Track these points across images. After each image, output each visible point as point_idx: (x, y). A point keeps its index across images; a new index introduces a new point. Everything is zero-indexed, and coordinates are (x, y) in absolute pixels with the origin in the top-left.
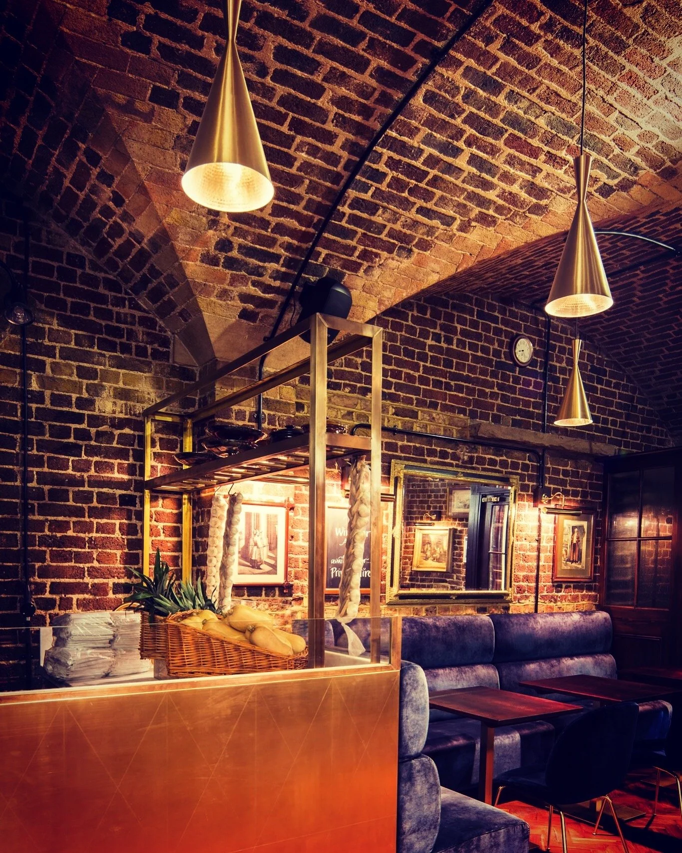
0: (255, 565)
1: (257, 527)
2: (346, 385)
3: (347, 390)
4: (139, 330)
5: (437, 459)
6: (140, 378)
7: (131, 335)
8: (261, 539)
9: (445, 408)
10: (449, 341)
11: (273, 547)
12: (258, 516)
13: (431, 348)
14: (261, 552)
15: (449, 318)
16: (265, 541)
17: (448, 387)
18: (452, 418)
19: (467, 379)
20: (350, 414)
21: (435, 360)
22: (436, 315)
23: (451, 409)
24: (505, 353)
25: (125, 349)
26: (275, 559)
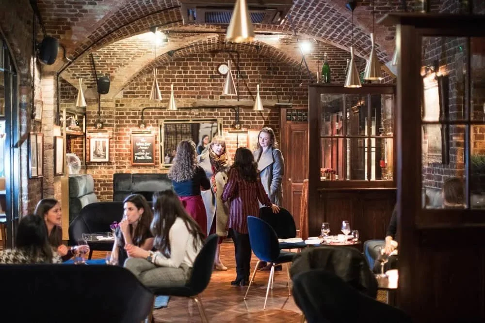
0: (99, 156)
1: (99, 145)
2: (140, 96)
3: (141, 97)
4: (71, 91)
5: (182, 116)
6: (71, 105)
7: (69, 93)
8: (101, 148)
9: (184, 97)
10: (185, 72)
11: (104, 150)
12: (99, 142)
13: (177, 77)
14: (101, 152)
15: (186, 64)
16: (102, 149)
17: (186, 89)
18: (187, 100)
19: (195, 85)
20: (142, 105)
21: (178, 81)
22: (179, 64)
23: (188, 97)
24: (215, 72)
25: (68, 97)
26: (105, 154)
